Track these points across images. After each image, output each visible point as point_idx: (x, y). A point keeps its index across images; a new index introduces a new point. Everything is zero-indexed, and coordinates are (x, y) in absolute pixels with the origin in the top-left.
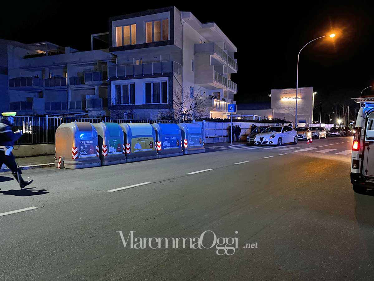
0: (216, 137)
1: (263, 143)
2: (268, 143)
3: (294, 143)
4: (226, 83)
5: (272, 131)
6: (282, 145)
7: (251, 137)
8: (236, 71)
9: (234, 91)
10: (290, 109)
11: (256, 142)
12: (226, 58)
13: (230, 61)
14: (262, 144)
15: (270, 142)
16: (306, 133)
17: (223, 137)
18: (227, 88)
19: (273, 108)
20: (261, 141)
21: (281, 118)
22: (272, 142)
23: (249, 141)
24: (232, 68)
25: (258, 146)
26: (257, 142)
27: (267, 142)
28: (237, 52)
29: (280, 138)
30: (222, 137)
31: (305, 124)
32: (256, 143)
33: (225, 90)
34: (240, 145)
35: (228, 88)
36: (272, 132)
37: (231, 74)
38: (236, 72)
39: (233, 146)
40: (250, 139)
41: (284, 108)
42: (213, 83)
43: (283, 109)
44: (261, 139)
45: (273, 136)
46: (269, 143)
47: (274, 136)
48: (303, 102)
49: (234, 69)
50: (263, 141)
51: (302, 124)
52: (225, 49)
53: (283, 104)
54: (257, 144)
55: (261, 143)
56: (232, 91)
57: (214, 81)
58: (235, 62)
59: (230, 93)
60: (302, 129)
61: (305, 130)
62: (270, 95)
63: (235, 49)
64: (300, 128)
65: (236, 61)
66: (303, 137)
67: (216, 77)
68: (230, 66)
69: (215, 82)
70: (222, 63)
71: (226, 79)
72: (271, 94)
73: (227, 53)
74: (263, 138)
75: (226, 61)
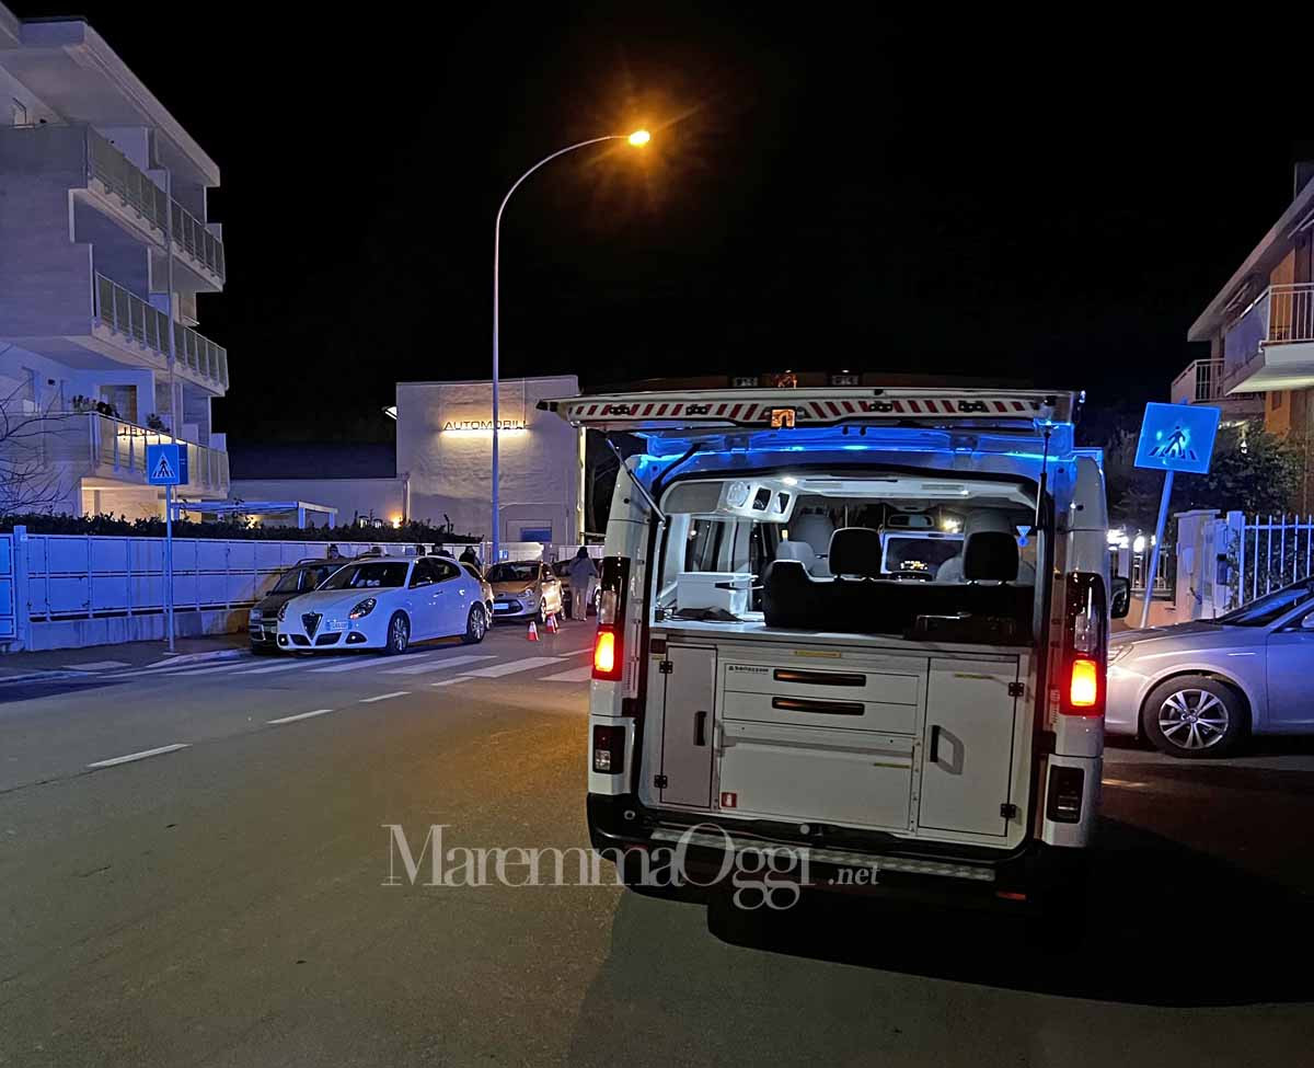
0: (96, 616)
1: (317, 644)
2: (341, 644)
3: (469, 639)
4: (164, 337)
5: (362, 582)
6: (411, 649)
7: (266, 615)
8: (217, 284)
9: (209, 384)
10: (481, 479)
11: (285, 636)
12: (162, 210)
13: (184, 232)
14: (313, 647)
15: (352, 634)
16: (533, 589)
17: (134, 613)
18: (170, 364)
19: (407, 474)
20: (311, 634)
21: (429, 521)
22: (361, 639)
23: (259, 635)
24: (196, 265)
25: (297, 655)
26: (289, 637)
27: (335, 638)
28: (218, 184)
29: (400, 614)
30: (125, 614)
31: (542, 547)
32: (286, 643)
33: (162, 375)
34: (213, 655)
35: (177, 365)
36: (365, 586)
37: (199, 295)
38: (221, 289)
39: (176, 660)
40: (263, 623)
41: (455, 472)
42: (90, 334)
43: (452, 478)
44: (311, 622)
45: (364, 608)
46: (349, 641)
47: (371, 609)
48: (538, 447)
49: (206, 273)
50: (320, 631)
51: (524, 548)
52: (153, 166)
53: (451, 454)
54: (292, 646)
55: (309, 644)
56: (200, 380)
57: (97, 326)
58: (210, 237)
59: (192, 392)
60: (520, 572)
61: (533, 574)
62: (393, 410)
63: (212, 175)
64: (512, 564)
65: (216, 231)
66: (521, 608)
67: (107, 305)
68: (185, 257)
69: (103, 332)
70: (137, 235)
71: (164, 319)
72: (393, 405)
73: (163, 190)
74: (317, 616)
75: (163, 227)
